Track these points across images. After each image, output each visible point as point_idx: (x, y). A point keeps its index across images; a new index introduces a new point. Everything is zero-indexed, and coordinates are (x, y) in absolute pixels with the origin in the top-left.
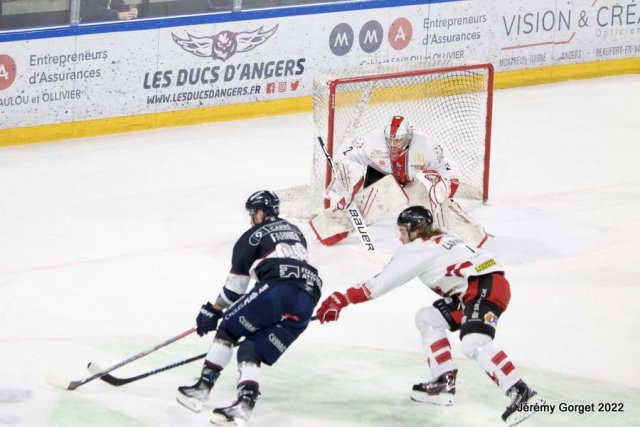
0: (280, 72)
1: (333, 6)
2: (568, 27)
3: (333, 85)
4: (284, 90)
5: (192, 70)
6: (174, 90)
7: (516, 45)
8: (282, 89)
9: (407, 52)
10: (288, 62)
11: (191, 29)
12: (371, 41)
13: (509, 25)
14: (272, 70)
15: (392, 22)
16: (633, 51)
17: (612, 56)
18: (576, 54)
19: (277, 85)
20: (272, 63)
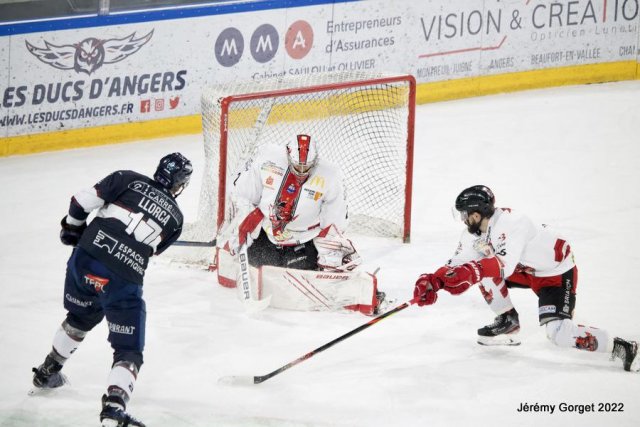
0: (156, 86)
1: (218, 7)
2: (498, 30)
3: (226, 104)
4: (162, 109)
5: (51, 86)
6: (29, 109)
7: (436, 52)
8: (160, 106)
9: (307, 61)
10: (166, 74)
11: (48, 35)
12: (264, 49)
13: (428, 28)
14: (147, 85)
15: (289, 26)
16: (575, 57)
17: (550, 64)
18: (508, 61)
19: (153, 102)
20: (147, 76)
